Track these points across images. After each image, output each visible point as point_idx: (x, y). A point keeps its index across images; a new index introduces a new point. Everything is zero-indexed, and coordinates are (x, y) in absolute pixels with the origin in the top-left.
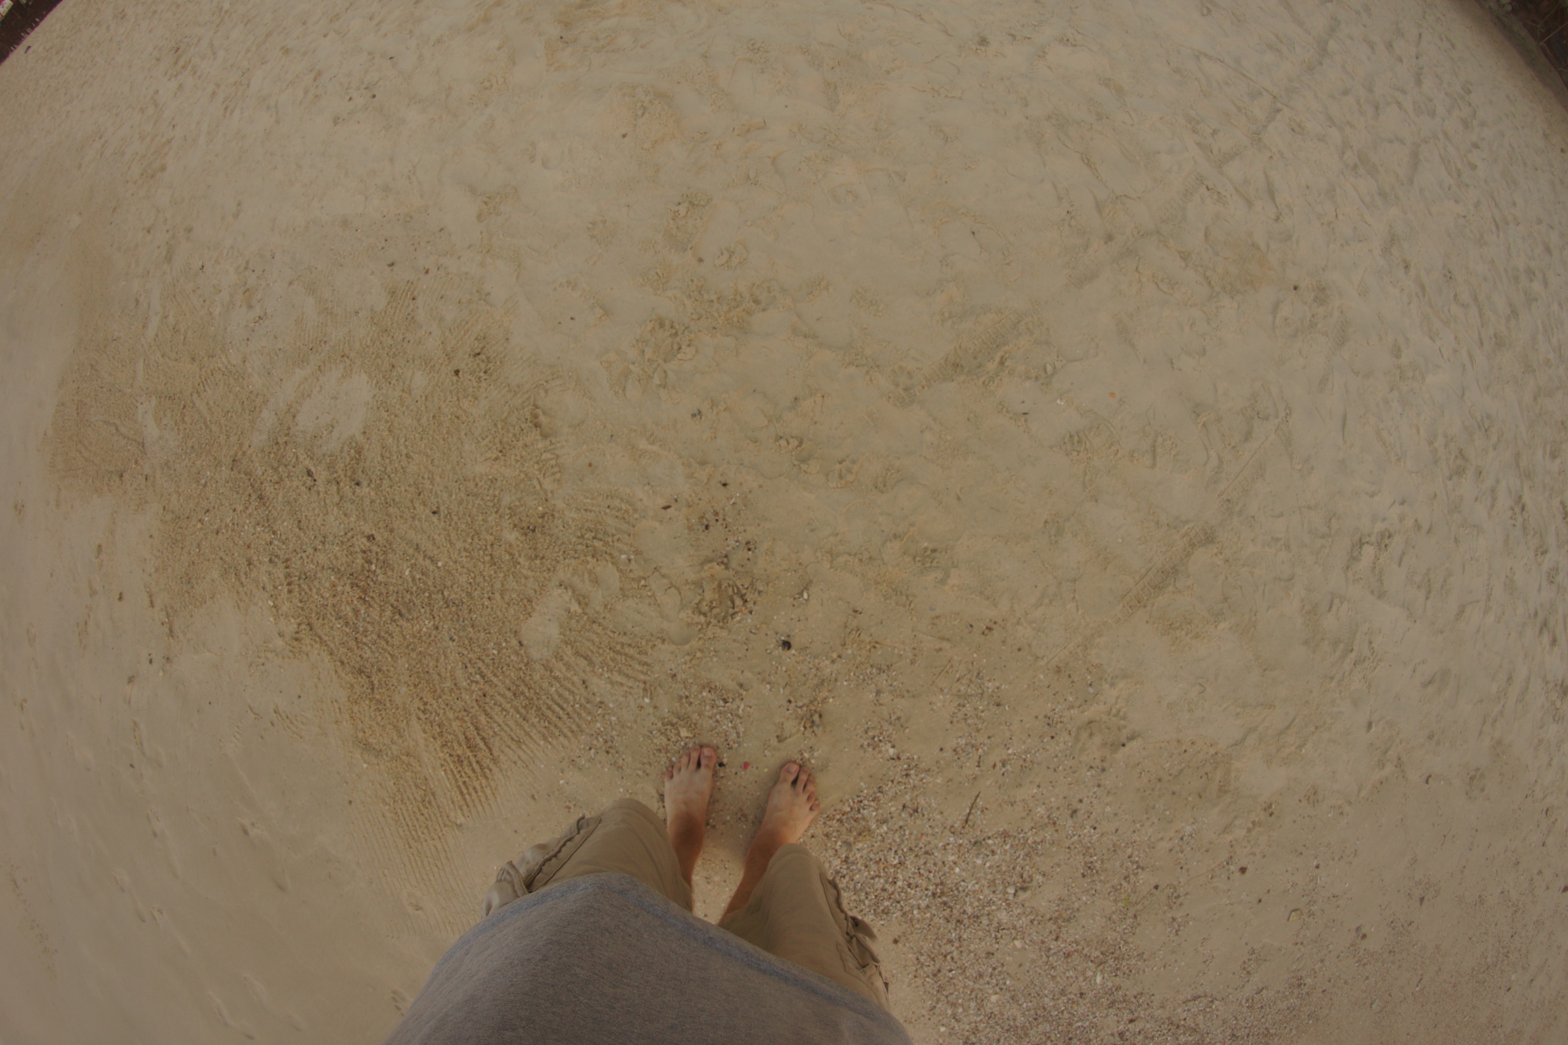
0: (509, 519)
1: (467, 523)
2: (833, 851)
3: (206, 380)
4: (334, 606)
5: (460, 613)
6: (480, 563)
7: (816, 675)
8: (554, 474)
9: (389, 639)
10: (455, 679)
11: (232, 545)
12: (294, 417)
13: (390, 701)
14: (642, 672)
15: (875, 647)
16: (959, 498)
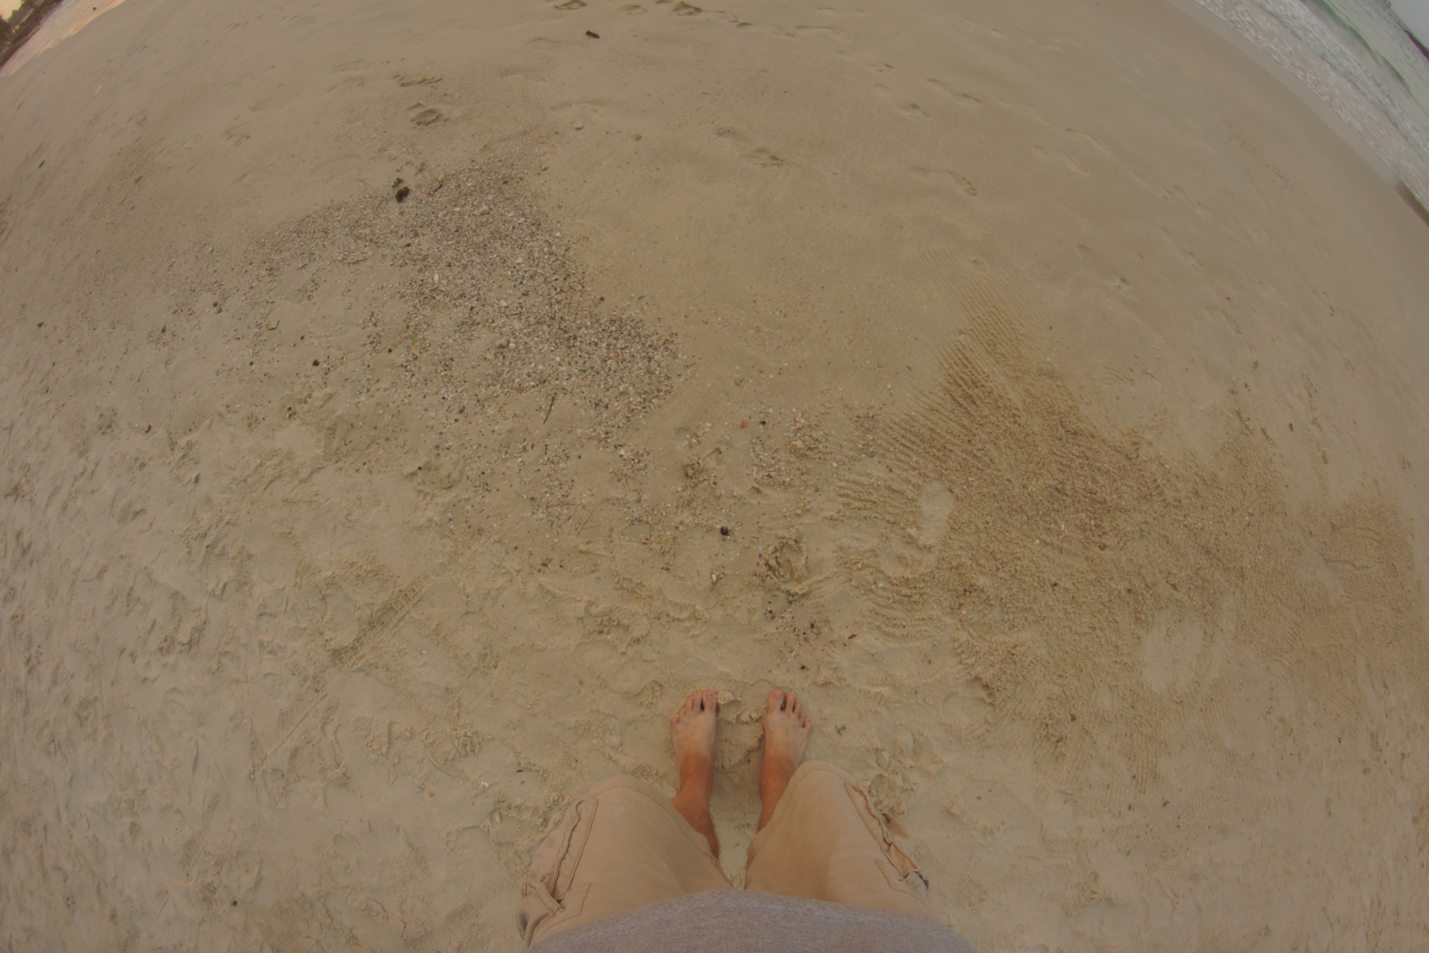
0: (990, 595)
1: (1025, 583)
2: (661, 365)
3: (1295, 638)
4: (1115, 481)
5: (1009, 504)
6: (1004, 550)
7: (696, 509)
8: (961, 645)
9: (1060, 467)
10: (997, 448)
11: (1217, 504)
12: (1205, 633)
13: (1044, 417)
14: (844, 488)
15: (647, 539)
16: (581, 683)
